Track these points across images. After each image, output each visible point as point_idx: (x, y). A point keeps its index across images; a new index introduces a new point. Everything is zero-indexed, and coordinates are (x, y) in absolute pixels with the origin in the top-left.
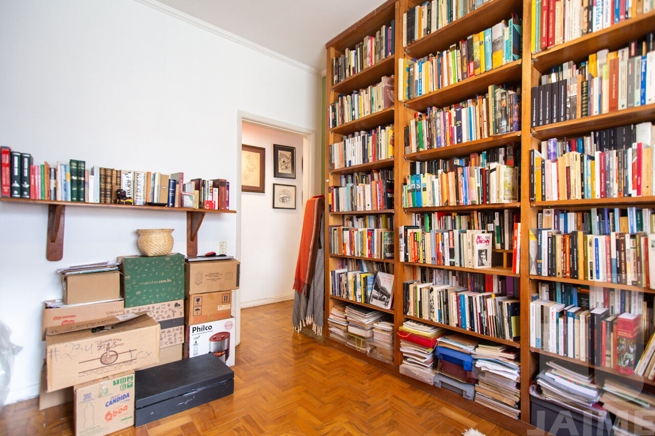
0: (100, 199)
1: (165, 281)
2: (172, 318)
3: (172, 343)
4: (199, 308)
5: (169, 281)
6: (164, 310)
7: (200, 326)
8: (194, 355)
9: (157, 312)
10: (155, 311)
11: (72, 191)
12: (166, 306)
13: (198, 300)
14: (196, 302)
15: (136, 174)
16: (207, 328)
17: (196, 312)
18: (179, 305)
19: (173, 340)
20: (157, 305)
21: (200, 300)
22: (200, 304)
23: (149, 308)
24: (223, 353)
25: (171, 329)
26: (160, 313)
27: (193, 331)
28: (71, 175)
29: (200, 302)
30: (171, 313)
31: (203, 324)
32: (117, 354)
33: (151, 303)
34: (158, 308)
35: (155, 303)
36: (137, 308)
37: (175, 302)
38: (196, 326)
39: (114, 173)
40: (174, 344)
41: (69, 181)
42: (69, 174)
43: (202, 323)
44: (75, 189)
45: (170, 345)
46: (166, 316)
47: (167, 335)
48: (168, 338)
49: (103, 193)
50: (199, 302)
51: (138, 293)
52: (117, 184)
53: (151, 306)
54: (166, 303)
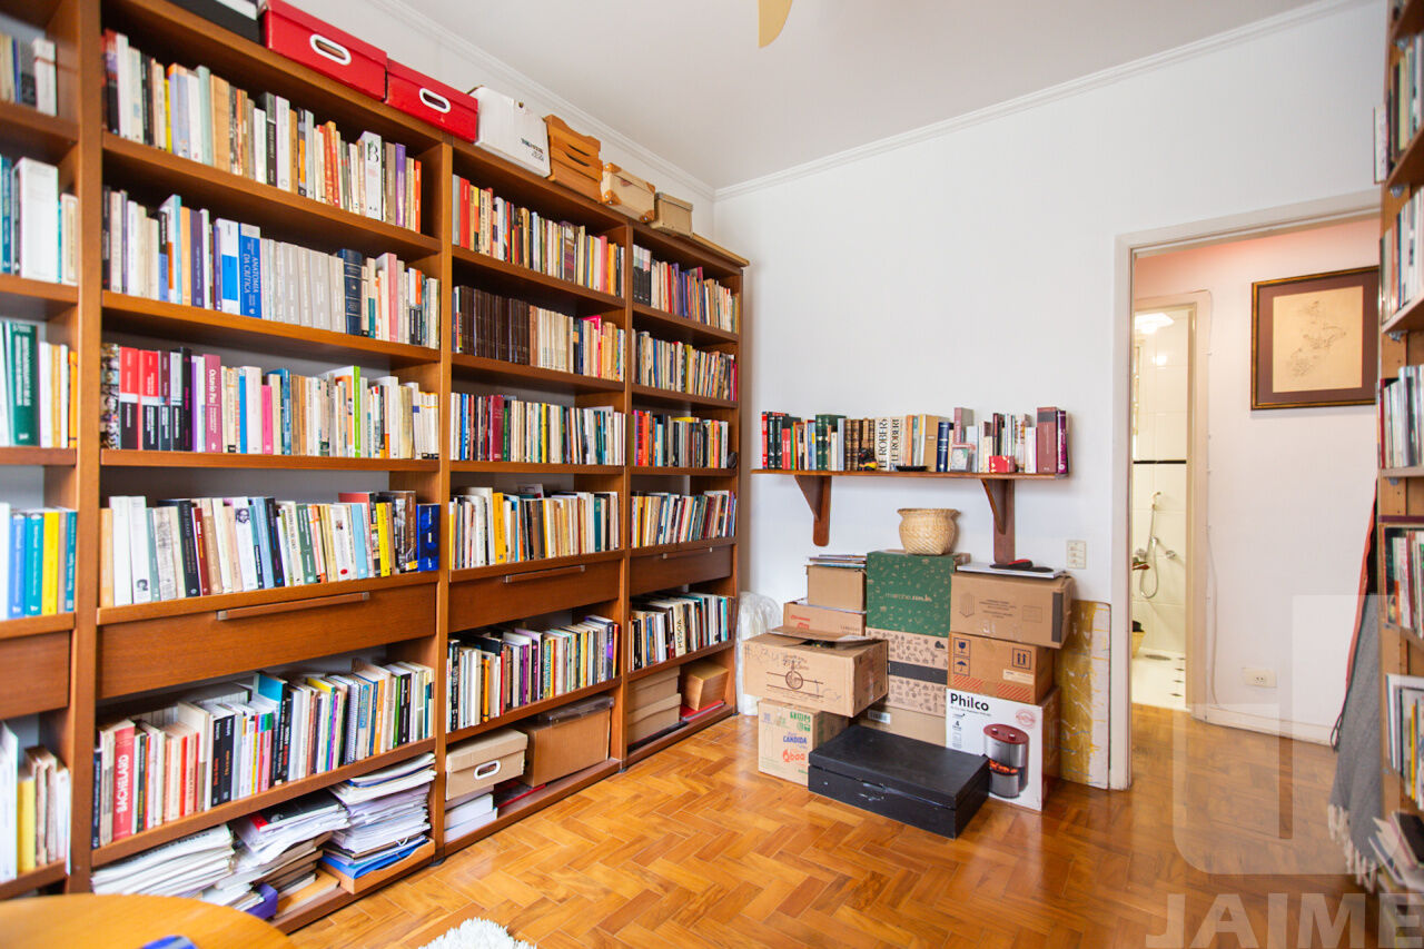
0: (845, 465)
1: (921, 598)
2: (930, 665)
3: (930, 709)
4: (964, 661)
5: (927, 599)
6: (919, 648)
7: (965, 695)
8: (954, 744)
9: (908, 648)
10: (905, 645)
11: (817, 456)
12: (921, 641)
13: (962, 645)
14: (958, 649)
15: (895, 423)
16: (979, 706)
17: (959, 667)
18: (943, 647)
19: (931, 704)
20: (909, 636)
21: (967, 646)
22: (967, 655)
23: (897, 637)
24: (1014, 771)
25: (929, 684)
26: (912, 650)
27: (953, 700)
28: (817, 435)
29: (966, 650)
30: (929, 658)
31: (971, 695)
32: (802, 680)
33: (899, 630)
34: (909, 642)
35: (906, 631)
36: (882, 631)
37: (936, 639)
38: (958, 693)
39: (866, 424)
40: (932, 712)
41: (814, 443)
42: (814, 434)
43: (970, 692)
44: (820, 453)
45: (926, 711)
46: (921, 658)
47: (923, 691)
48: (923, 697)
49: (848, 455)
50: (964, 650)
51: (883, 608)
52: (869, 440)
53: (900, 634)
54: (923, 637)
